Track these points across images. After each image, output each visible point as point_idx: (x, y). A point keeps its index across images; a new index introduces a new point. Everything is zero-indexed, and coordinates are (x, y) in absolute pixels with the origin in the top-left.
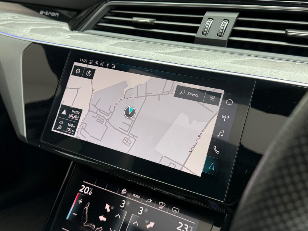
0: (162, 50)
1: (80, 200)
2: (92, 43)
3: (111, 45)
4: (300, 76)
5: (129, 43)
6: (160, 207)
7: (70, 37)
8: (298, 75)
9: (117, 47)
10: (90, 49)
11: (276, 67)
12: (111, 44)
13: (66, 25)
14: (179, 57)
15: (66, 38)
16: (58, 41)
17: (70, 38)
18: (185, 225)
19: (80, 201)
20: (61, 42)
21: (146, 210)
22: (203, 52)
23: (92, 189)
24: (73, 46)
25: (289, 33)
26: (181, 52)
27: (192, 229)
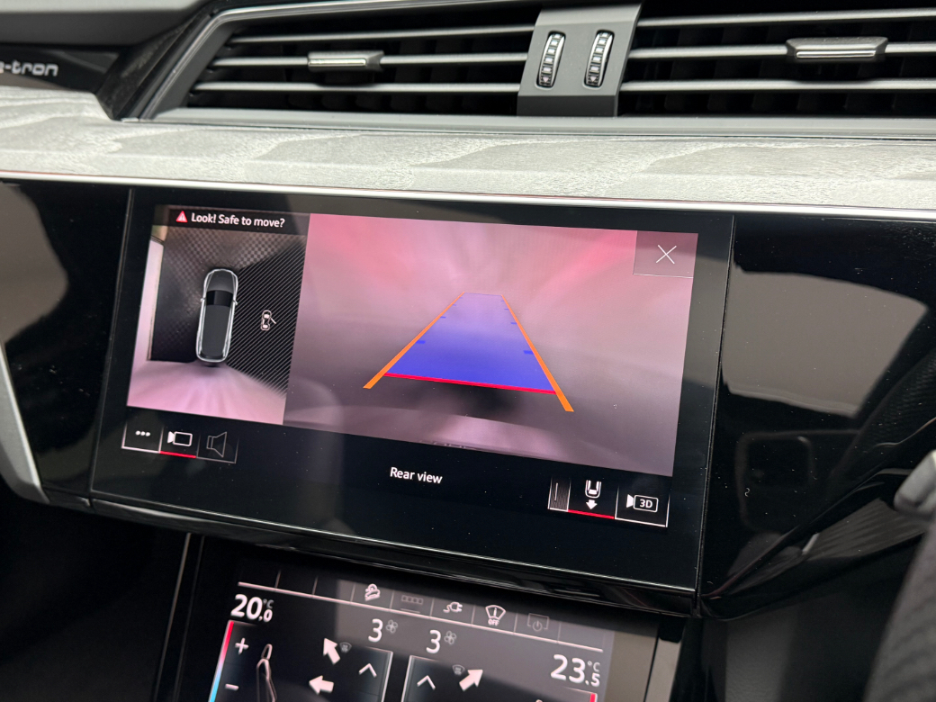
0: (429, 153)
1: (240, 642)
2: (198, 159)
3: (263, 158)
4: (861, 188)
5: (315, 140)
6: (491, 622)
7: (119, 145)
8: (854, 185)
9: (283, 164)
10: (195, 178)
11: (785, 169)
12: (260, 154)
13: (91, 102)
14: (487, 172)
15: (109, 153)
16: (83, 166)
17: (120, 151)
18: (575, 660)
19: (242, 646)
20: (95, 167)
21: (450, 638)
22: (555, 145)
23: (271, 601)
24: (139, 175)
25: (799, 53)
26: (488, 151)
27: (597, 667)
